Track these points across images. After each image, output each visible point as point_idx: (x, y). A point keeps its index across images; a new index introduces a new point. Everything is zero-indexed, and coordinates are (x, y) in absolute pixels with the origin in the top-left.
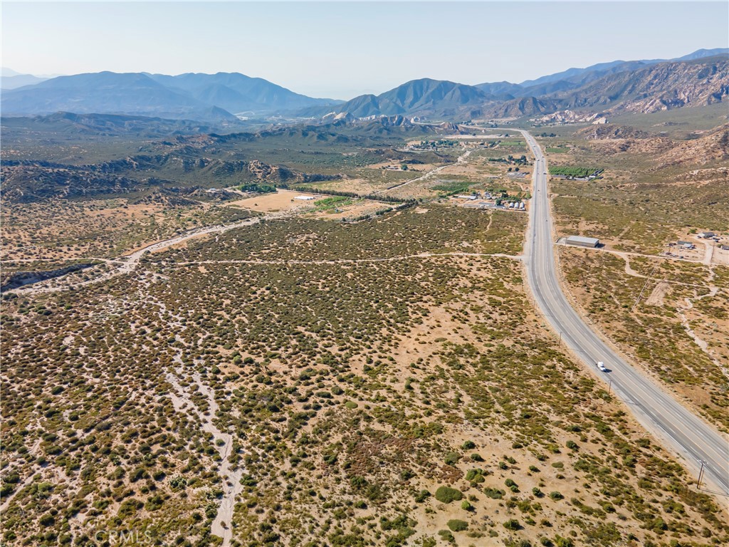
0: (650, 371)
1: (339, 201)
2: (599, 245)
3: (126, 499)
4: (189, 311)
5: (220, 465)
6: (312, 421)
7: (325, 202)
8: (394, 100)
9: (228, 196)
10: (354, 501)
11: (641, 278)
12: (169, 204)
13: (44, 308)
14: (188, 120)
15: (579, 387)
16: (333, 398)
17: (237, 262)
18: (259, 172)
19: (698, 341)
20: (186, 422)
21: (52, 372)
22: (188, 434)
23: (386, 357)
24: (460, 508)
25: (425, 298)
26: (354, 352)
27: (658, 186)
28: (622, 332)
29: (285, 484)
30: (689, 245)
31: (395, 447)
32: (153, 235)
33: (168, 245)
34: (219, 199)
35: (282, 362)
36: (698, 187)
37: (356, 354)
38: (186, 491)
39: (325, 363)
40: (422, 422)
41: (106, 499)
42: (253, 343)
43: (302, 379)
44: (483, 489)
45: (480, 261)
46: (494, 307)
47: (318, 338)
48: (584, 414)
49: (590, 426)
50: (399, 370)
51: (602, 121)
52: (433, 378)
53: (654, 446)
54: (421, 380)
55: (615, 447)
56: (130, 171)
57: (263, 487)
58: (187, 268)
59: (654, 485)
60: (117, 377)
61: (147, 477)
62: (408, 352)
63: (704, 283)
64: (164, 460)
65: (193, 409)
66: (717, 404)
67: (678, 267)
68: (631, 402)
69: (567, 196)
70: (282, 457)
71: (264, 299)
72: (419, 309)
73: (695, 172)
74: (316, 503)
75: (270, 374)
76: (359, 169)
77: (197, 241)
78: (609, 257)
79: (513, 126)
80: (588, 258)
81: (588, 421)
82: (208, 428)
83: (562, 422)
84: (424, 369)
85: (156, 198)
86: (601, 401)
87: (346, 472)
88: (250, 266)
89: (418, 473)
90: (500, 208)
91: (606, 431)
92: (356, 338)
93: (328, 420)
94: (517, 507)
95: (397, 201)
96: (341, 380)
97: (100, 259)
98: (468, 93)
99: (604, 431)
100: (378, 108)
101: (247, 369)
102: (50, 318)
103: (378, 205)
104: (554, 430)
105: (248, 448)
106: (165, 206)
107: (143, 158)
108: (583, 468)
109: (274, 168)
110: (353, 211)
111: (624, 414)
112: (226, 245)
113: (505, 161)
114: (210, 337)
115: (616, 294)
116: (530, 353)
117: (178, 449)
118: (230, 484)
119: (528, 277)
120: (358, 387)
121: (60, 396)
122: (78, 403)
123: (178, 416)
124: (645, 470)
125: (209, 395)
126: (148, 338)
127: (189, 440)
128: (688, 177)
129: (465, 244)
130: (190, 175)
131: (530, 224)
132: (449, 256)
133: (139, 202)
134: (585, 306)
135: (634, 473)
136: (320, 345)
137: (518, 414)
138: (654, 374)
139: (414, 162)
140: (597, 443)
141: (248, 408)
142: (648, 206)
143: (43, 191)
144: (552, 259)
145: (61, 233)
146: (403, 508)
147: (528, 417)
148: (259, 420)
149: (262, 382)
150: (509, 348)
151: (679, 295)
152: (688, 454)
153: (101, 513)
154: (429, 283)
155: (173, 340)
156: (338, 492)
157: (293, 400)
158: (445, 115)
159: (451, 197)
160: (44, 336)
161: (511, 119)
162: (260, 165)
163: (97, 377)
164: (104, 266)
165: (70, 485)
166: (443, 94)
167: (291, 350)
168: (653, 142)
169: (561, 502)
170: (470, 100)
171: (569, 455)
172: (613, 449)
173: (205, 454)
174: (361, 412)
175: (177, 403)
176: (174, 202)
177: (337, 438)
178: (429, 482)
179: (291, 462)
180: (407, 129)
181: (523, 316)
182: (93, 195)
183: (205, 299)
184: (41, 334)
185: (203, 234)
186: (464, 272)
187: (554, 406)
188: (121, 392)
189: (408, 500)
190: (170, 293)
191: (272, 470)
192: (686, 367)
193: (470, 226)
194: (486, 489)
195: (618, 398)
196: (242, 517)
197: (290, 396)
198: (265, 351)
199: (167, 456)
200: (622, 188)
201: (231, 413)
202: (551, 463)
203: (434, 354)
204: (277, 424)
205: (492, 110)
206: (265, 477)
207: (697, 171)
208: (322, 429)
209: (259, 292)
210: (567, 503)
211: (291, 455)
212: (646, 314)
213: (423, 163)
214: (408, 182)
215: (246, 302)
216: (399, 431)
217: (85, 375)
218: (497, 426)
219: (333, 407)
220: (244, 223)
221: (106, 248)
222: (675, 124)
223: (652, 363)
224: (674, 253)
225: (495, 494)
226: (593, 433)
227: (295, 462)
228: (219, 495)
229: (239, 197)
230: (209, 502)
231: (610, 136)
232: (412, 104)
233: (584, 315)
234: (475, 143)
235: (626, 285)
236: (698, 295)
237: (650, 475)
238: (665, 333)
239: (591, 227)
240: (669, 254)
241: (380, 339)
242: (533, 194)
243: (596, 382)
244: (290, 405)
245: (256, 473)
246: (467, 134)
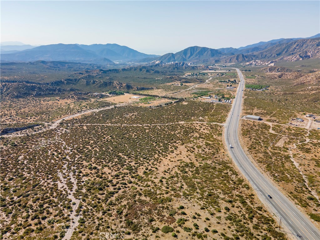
0: (270, 176)
1: (150, 99)
2: (260, 119)
3: (27, 228)
4: (75, 146)
5: (71, 213)
6: (116, 195)
7: (144, 99)
8: (182, 55)
9: (103, 96)
10: (125, 231)
11: (275, 134)
12: (77, 99)
13: (14, 143)
14: (92, 64)
15: (236, 183)
16: (127, 185)
17: (100, 124)
18: (118, 86)
19: (295, 163)
20: (61, 194)
21: (11, 171)
22: (61, 200)
23: (154, 167)
24: (171, 236)
25: (177, 142)
26: (141, 165)
27: (292, 94)
28: (261, 158)
29: (97, 223)
30: (301, 120)
31: (149, 207)
32: (67, 113)
33: (73, 117)
34: (99, 98)
35: (109, 169)
36: (310, 94)
37: (141, 166)
38: (54, 225)
39: (127, 170)
40: (163, 196)
41: (20, 227)
42: (99, 160)
43: (116, 176)
44: (183, 227)
45: (205, 126)
46: (207, 146)
47: (127, 158)
48: (235, 194)
49: (237, 200)
50: (159, 173)
51: (272, 64)
52: (172, 177)
53: (264, 210)
54: (167, 178)
55: (246, 210)
56: (63, 85)
57: (87, 224)
58: (78, 127)
59: (260, 228)
60: (37, 174)
61: (39, 218)
62: (164, 165)
63: (304, 137)
64: (48, 211)
65: (66, 188)
66: (297, 192)
67: (294, 130)
68: (258, 190)
69: (251, 97)
70: (99, 211)
71: (108, 141)
72: (174, 146)
73: (310, 87)
74: (109, 232)
75: (103, 174)
76: (162, 85)
77: (86, 115)
78: (264, 125)
79: (233, 67)
80: (254, 125)
81: (237, 198)
82: (71, 197)
83: (225, 198)
84: (170, 173)
85: (72, 97)
86: (245, 189)
87: (125, 218)
88: (105, 126)
89: (156, 219)
90: (220, 103)
91: (244, 203)
92: (143, 159)
93: (123, 195)
94: (196, 236)
95: (175, 99)
96: (132, 177)
97: (43, 123)
98: (214, 52)
99: (243, 202)
100: (174, 58)
101: (93, 171)
102: (16, 148)
103: (167, 101)
104: (221, 201)
105: (85, 206)
106: (75, 100)
107: (69, 80)
108: (229, 219)
109: (124, 84)
110: (155, 103)
111: (253, 195)
112: (98, 117)
113: (227, 82)
114: (81, 157)
115: (263, 141)
116: (218, 167)
117: (55, 206)
118: (73, 222)
119: (225, 133)
120: (139, 180)
121: (11, 181)
122: (18, 185)
123: (59, 191)
124: (257, 221)
125: (74, 182)
126: (55, 157)
127: (61, 202)
128: (306, 90)
129: (201, 118)
130: (88, 87)
131: (232, 110)
132: (192, 123)
133: (64, 99)
134: (248, 146)
135: (252, 222)
136: (127, 161)
137: (206, 194)
138: (271, 177)
139: (186, 82)
140: (238, 208)
141: (90, 188)
142: (286, 102)
143: (25, 94)
144: (238, 125)
145: (29, 111)
146: (146, 235)
147: (210, 195)
148: (93, 194)
149: (98, 177)
150: (209, 164)
151: (291, 142)
152: (278, 214)
153: (16, 233)
154: (181, 135)
155: (65, 158)
156: (119, 227)
157: (110, 186)
158: (204, 62)
159: (199, 98)
160: (11, 156)
161: (233, 64)
162: (118, 83)
163: (29, 174)
164: (44, 125)
165: (7, 220)
166: (203, 52)
167: (114, 164)
168: (293, 74)
169: (216, 234)
170: (215, 55)
171: (225, 213)
172: (245, 211)
173: (66, 208)
174: (138, 191)
175: (60, 185)
176: (79, 99)
177: (125, 203)
178: (160, 223)
179: (102, 213)
180: (186, 68)
181: (219, 150)
182: (46, 95)
183: (83, 140)
184: (10, 154)
185: (89, 112)
186: (197, 130)
187: (223, 191)
188: (37, 180)
189: (149, 231)
190: (69, 138)
191: (93, 216)
192: (287, 174)
193: (205, 110)
194: (184, 228)
195: (253, 188)
196: (75, 238)
197: (109, 184)
198: (103, 164)
199: (50, 209)
200: (276, 94)
201: (82, 191)
202: (216, 216)
203: (176, 166)
204: (101, 196)
205: (224, 60)
206: (90, 219)
207: (311, 87)
208: (119, 199)
209: (106, 138)
210: (218, 235)
211: (103, 210)
212: (274, 151)
213: (190, 83)
214: (182, 91)
215: (100, 142)
216: (152, 200)
217: (24, 173)
218: (196, 199)
219: (126, 189)
220: (108, 108)
221: (46, 118)
222: (305, 66)
223: (272, 172)
224: (293, 124)
225: (188, 230)
226: (238, 203)
227: (104, 213)
228: (68, 227)
229: (108, 96)
230: (63, 230)
231: (275, 71)
232: (190, 57)
233: (246, 150)
234: (215, 74)
235: (268, 137)
236: (300, 142)
237: (259, 223)
238: (280, 159)
239: (259, 111)
240: (291, 124)
241: (153, 159)
242: (236, 97)
243: (245, 180)
244: (108, 188)
245: (86, 218)
246: (212, 70)
